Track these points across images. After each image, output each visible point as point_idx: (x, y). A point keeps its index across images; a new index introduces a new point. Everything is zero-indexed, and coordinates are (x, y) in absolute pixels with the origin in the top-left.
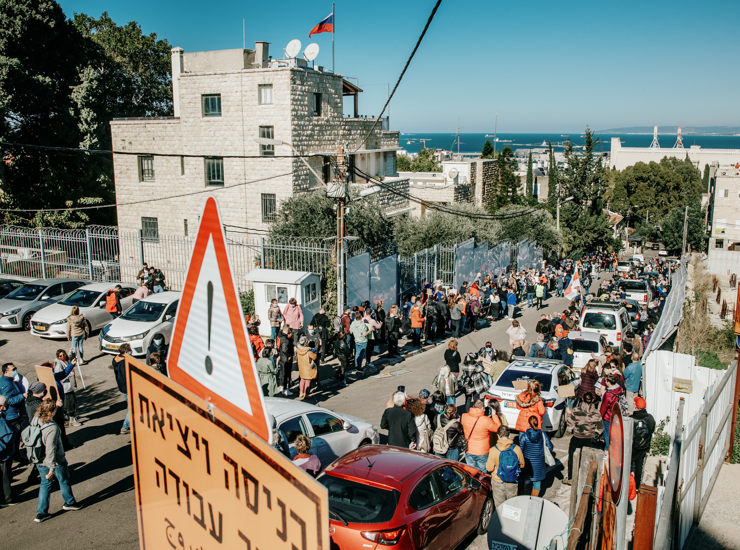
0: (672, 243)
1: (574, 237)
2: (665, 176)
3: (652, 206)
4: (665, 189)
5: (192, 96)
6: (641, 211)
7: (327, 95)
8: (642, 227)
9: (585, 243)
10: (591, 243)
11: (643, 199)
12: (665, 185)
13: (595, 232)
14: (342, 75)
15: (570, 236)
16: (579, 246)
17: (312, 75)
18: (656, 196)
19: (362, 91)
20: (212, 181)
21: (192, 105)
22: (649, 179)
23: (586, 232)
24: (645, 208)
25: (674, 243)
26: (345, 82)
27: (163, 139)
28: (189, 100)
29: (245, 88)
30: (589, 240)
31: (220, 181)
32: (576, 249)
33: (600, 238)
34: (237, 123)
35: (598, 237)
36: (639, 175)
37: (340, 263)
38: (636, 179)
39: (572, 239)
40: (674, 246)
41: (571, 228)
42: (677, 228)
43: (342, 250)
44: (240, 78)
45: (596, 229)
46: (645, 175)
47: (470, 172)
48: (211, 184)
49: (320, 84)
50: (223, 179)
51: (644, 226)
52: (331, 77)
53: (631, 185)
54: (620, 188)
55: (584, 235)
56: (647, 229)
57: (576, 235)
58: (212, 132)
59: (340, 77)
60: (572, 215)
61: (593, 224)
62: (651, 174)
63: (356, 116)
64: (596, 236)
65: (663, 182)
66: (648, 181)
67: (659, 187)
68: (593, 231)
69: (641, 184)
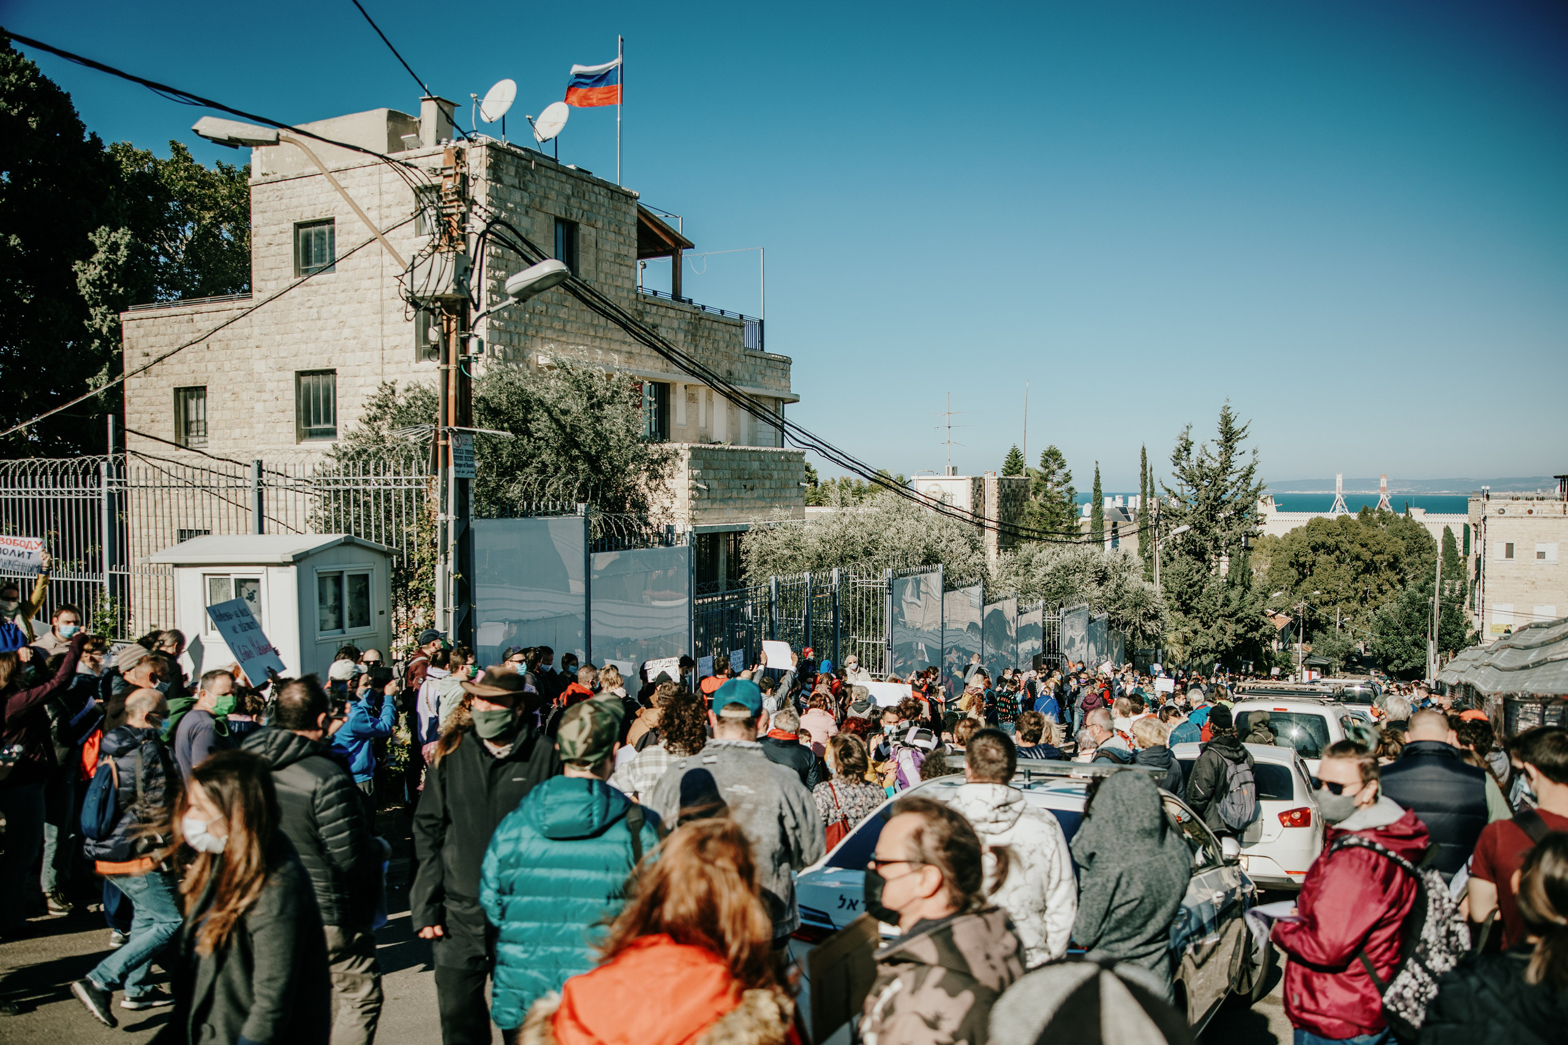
0: (1399, 657)
1: (1195, 632)
2: (1371, 542)
3: (1348, 599)
4: (1370, 568)
5: (275, 229)
6: (1326, 609)
7: (593, 231)
8: (1330, 639)
9: (1218, 645)
10: (1230, 644)
11: (1329, 587)
12: (1372, 560)
13: (1238, 621)
14: (635, 193)
15: (1185, 629)
16: (1205, 651)
17: (552, 174)
18: (1355, 580)
19: (692, 246)
20: (314, 427)
21: (273, 248)
22: (1337, 548)
23: (1220, 621)
24: (1334, 603)
25: (1404, 656)
26: (641, 211)
27: (227, 347)
28: (267, 240)
29: (388, 198)
30: (1226, 640)
31: (330, 426)
32: (1200, 656)
33: (1249, 635)
34: (367, 283)
35: (1247, 632)
36: (1320, 539)
38: (1315, 549)
39: (1190, 634)
40: (1404, 662)
41: (1186, 613)
42: (1408, 625)
44: (376, 177)
45: (1240, 614)
46: (1330, 541)
47: (970, 496)
48: (312, 434)
49: (572, 200)
50: (335, 423)
51: (1334, 638)
52: (603, 191)
53: (1302, 560)
54: (1282, 566)
55: (1214, 627)
56: (1338, 644)
57: (1199, 627)
58: (315, 310)
59: (629, 197)
60: (1190, 586)
61: (1234, 604)
62: (1342, 538)
63: (676, 295)
64: (1241, 630)
65: (1366, 555)
66: (1337, 553)
67: (1360, 563)
68: (1234, 619)
69: (1322, 558)
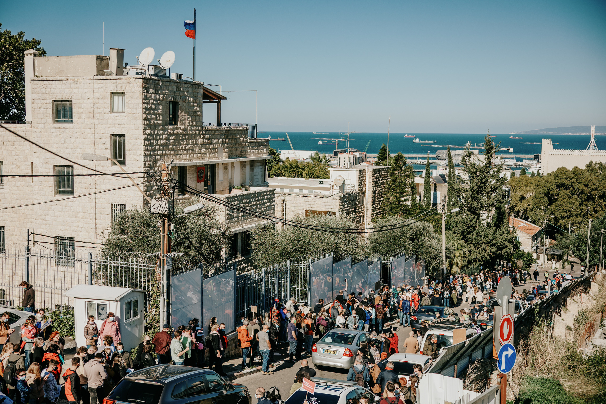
1: (470, 251)
2: (590, 184)
3: (576, 216)
4: (590, 198)
5: (43, 101)
6: (564, 221)
7: (185, 104)
8: (564, 239)
9: (482, 257)
10: (488, 258)
11: (566, 208)
12: (590, 194)
13: (492, 245)
14: (202, 83)
15: (465, 250)
16: (475, 261)
17: (168, 84)
18: (581, 205)
19: (225, 98)
20: (62, 189)
21: (42, 110)
22: (572, 186)
23: (483, 245)
24: (569, 218)
26: (205, 89)
27: (13, 144)
28: (39, 106)
29: (97, 95)
30: (486, 255)
31: (70, 189)
32: (472, 263)
33: (498, 252)
34: (88, 131)
35: (497, 251)
36: (561, 181)
37: (163, 280)
38: (558, 187)
39: (467, 252)
41: (466, 241)
42: (592, 242)
43: (166, 266)
44: (92, 85)
45: (494, 242)
46: (567, 182)
47: (358, 179)
48: (60, 192)
49: (177, 93)
50: (73, 188)
51: (567, 238)
52: (189, 85)
53: (551, 192)
54: (541, 195)
55: (481, 248)
56: (569, 241)
57: (472, 248)
58: (63, 139)
59: (199, 85)
60: (469, 227)
61: (490, 237)
62: (574, 180)
63: (219, 124)
64: (494, 250)
65: (587, 190)
66: (571, 189)
67: (583, 195)
68: (490, 245)
69: (563, 192)
